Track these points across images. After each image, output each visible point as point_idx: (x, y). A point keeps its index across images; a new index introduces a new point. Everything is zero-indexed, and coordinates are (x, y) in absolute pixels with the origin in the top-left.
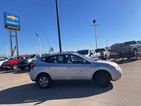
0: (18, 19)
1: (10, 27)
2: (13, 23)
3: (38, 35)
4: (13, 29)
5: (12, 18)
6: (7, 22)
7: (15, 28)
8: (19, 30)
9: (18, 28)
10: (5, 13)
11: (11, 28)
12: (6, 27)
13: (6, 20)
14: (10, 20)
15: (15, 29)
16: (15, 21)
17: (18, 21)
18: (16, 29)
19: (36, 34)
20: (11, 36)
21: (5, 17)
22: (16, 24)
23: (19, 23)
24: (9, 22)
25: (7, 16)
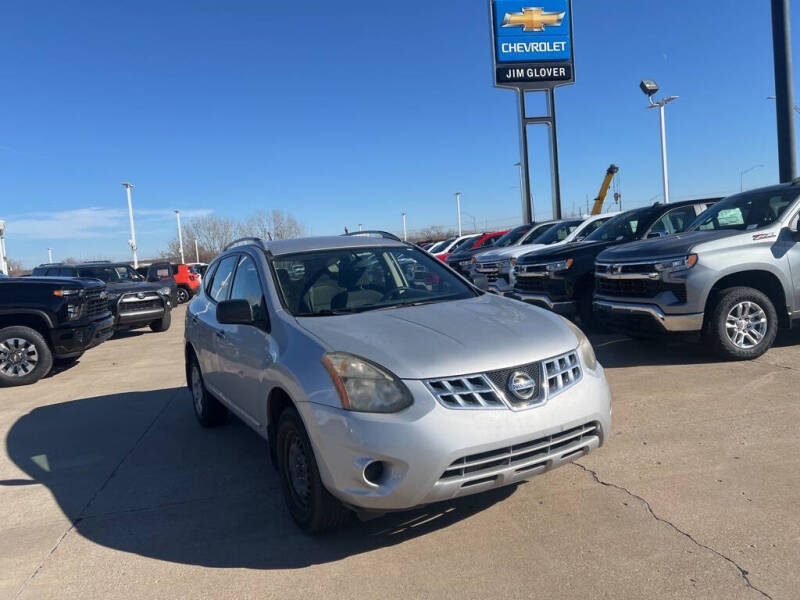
0: (562, 15)
1: (520, 73)
2: (536, 47)
3: (650, 92)
4: (534, 79)
5: (531, 22)
6: (507, 48)
7: (544, 72)
8: (568, 77)
9: (562, 71)
10: (493, 5)
11: (525, 79)
12: (499, 81)
13: (499, 39)
14: (521, 33)
15: (547, 78)
16: (548, 33)
17: (566, 31)
18: (552, 78)
19: (643, 86)
20: (526, 120)
21: (497, 22)
22: (551, 47)
23: (568, 36)
24: (517, 47)
25: (507, 16)
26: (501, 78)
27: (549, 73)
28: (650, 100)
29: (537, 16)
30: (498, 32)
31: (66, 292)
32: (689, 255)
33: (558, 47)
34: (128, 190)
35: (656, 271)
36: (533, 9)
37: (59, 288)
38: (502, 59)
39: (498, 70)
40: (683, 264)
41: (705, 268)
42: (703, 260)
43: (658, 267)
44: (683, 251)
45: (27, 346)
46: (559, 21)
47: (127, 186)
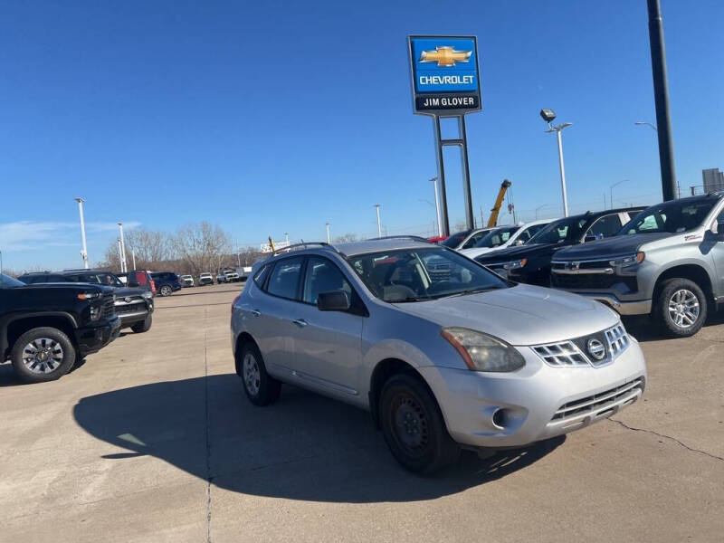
0: (469, 54)
1: (436, 102)
2: (448, 80)
3: (549, 119)
4: (448, 107)
5: (444, 58)
6: (424, 80)
7: (456, 101)
8: (476, 106)
9: (471, 101)
10: (412, 44)
11: (440, 107)
12: (417, 109)
13: (418, 73)
14: (436, 68)
15: (458, 107)
16: (458, 69)
17: (472, 67)
18: (463, 107)
19: (543, 114)
20: (441, 142)
21: (415, 58)
22: (461, 80)
23: (475, 71)
24: (433, 80)
25: (424, 53)
26: (420, 106)
27: (460, 103)
28: (549, 126)
29: (449, 54)
30: (416, 67)
31: (88, 296)
32: (637, 253)
33: (467, 80)
34: (80, 204)
35: (610, 266)
36: (445, 48)
37: (83, 292)
38: (420, 90)
39: (417, 99)
40: (633, 260)
41: (651, 263)
42: (649, 257)
43: (612, 263)
44: (632, 250)
45: (53, 345)
46: (467, 58)
47: (79, 201)
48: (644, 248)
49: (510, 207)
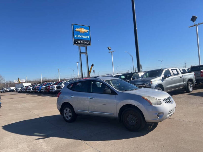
0: (88, 31)
1: (79, 42)
2: (83, 37)
3: (110, 49)
4: (82, 44)
5: (82, 31)
6: (76, 36)
7: (85, 42)
8: (90, 44)
9: (88, 43)
10: (73, 26)
11: (80, 44)
12: (74, 43)
13: (74, 34)
14: (79, 33)
15: (85, 44)
16: (85, 34)
17: (88, 34)
18: (86, 44)
19: (108, 48)
20: (81, 53)
21: (74, 30)
22: (86, 37)
23: (90, 35)
24: (79, 36)
25: (76, 29)
26: (75, 43)
27: (86, 43)
28: (110, 51)
29: (83, 30)
30: (74, 32)
32: (151, 81)
33: (87, 37)
35: (145, 85)
36: (82, 28)
38: (75, 38)
39: (74, 41)
40: (150, 83)
41: (153, 84)
42: (153, 83)
43: (145, 84)
44: (149, 81)
46: (87, 32)
48: (152, 80)
49: (94, 71)
